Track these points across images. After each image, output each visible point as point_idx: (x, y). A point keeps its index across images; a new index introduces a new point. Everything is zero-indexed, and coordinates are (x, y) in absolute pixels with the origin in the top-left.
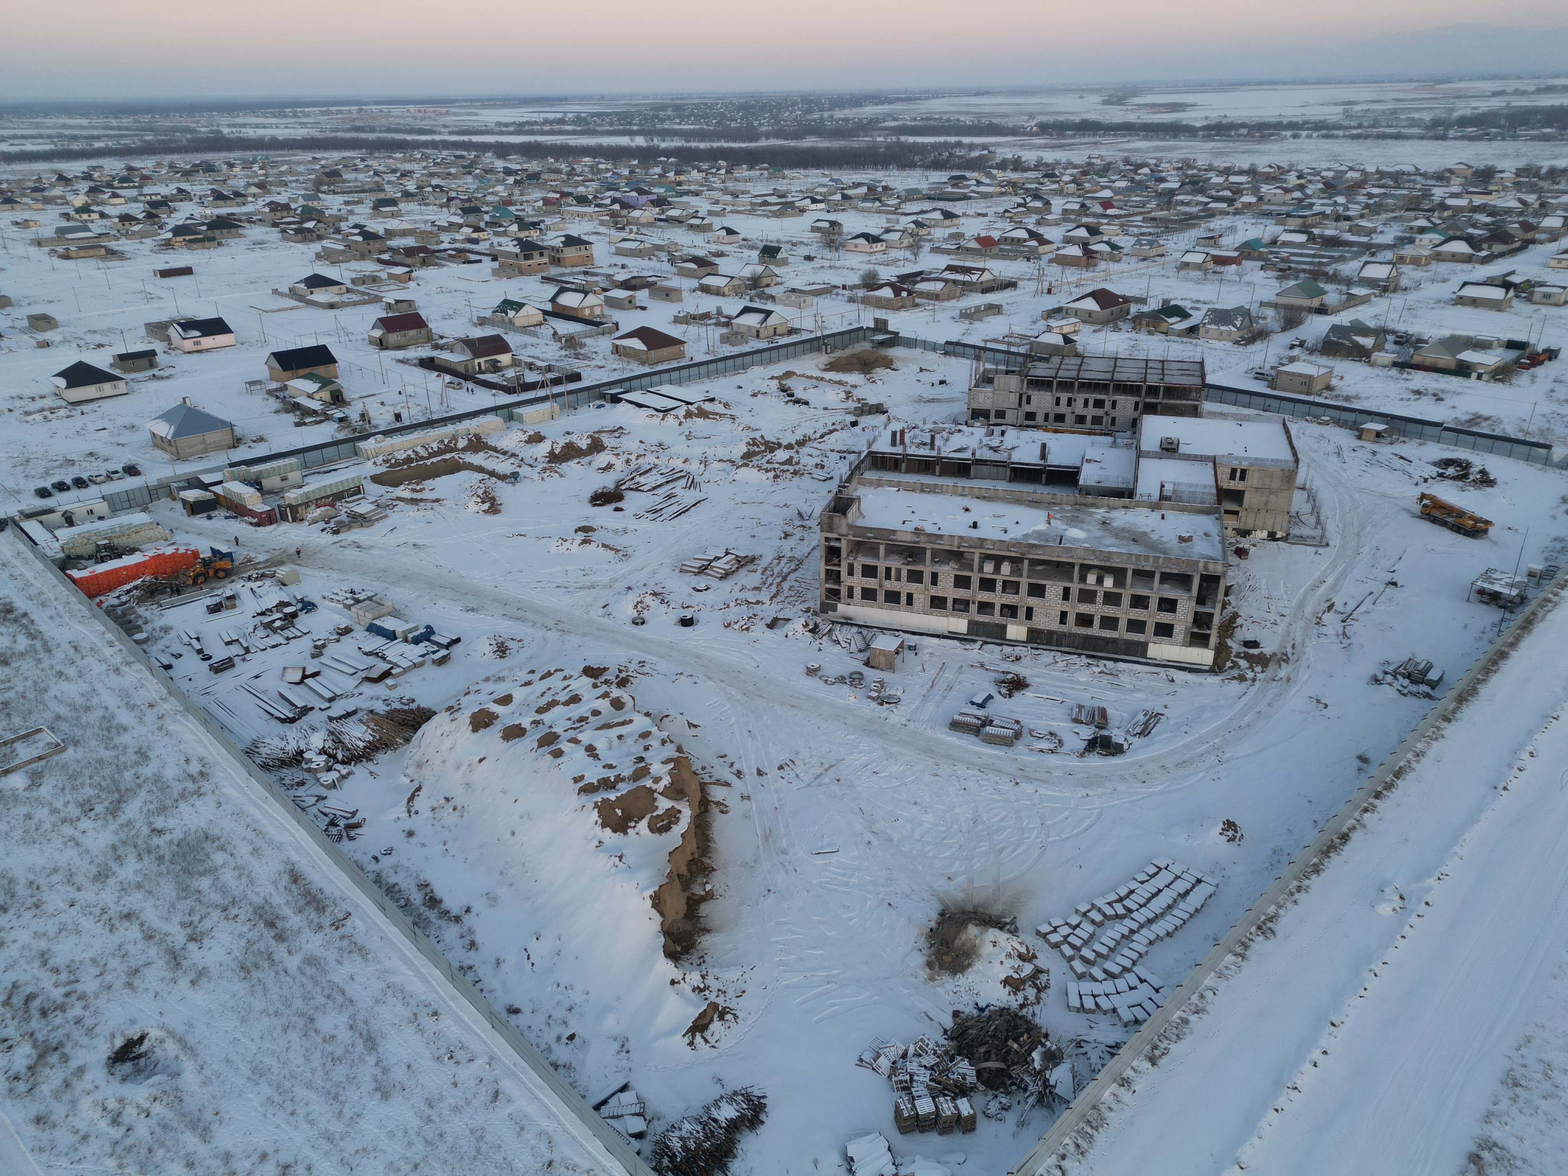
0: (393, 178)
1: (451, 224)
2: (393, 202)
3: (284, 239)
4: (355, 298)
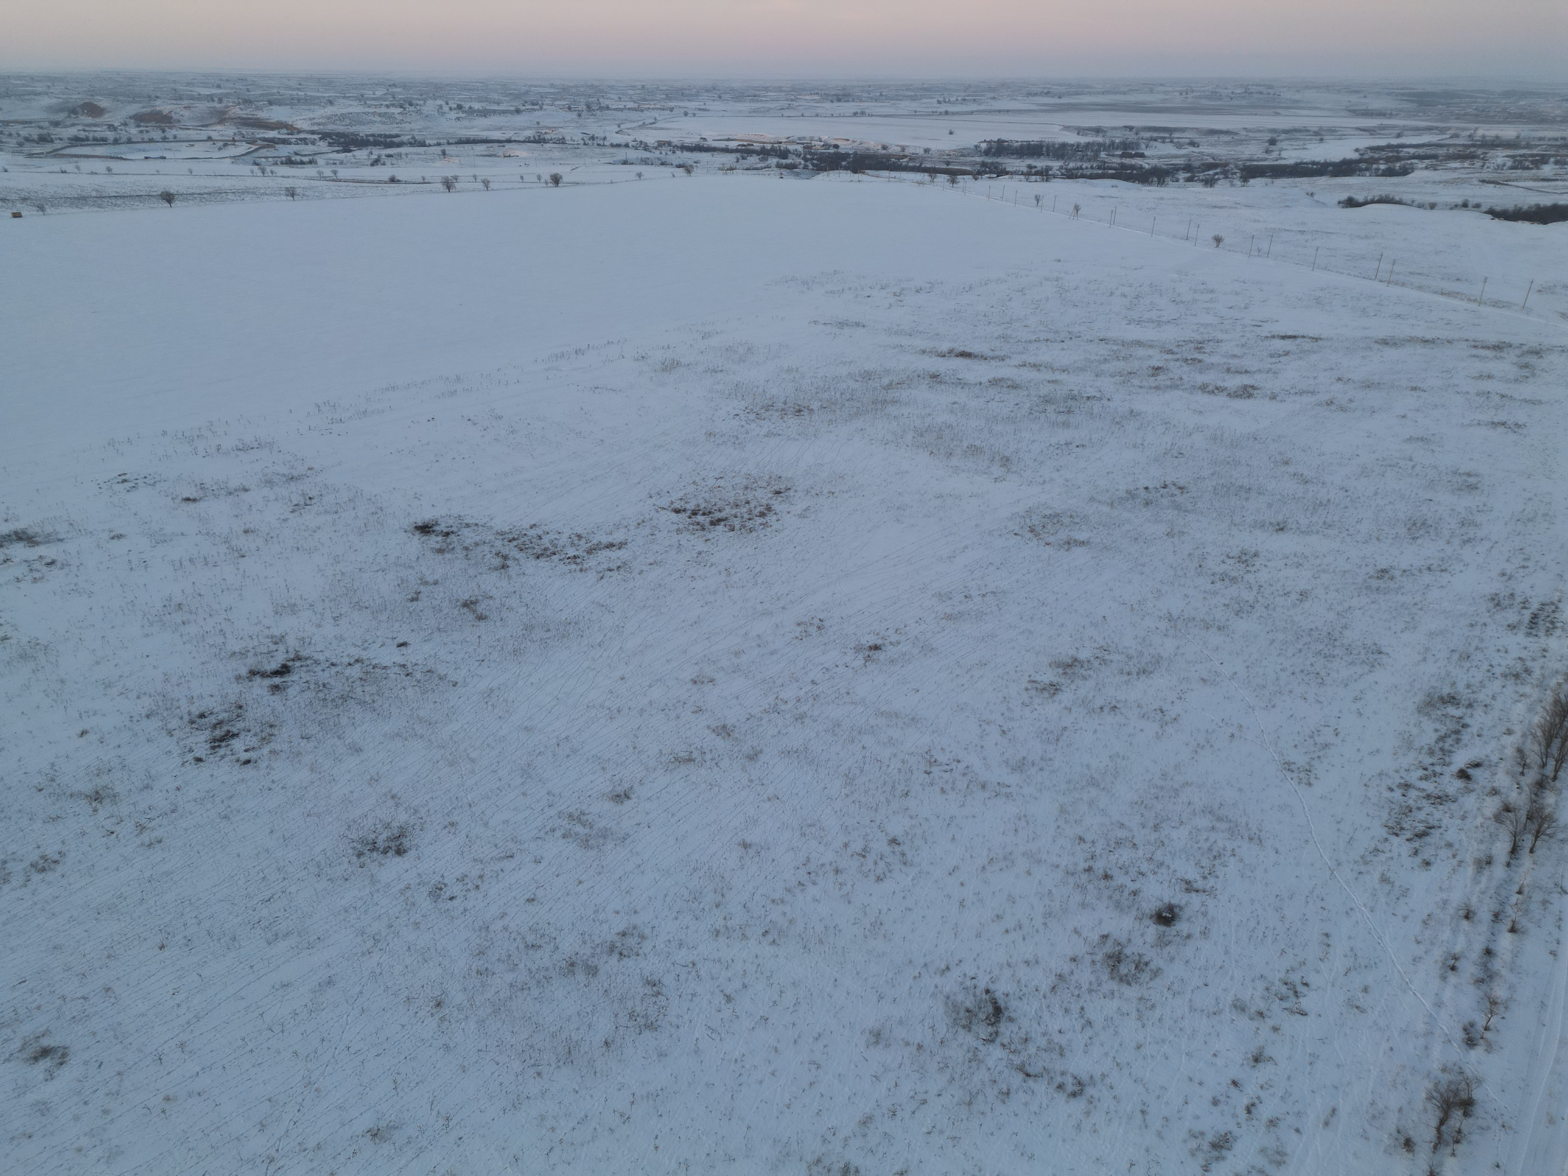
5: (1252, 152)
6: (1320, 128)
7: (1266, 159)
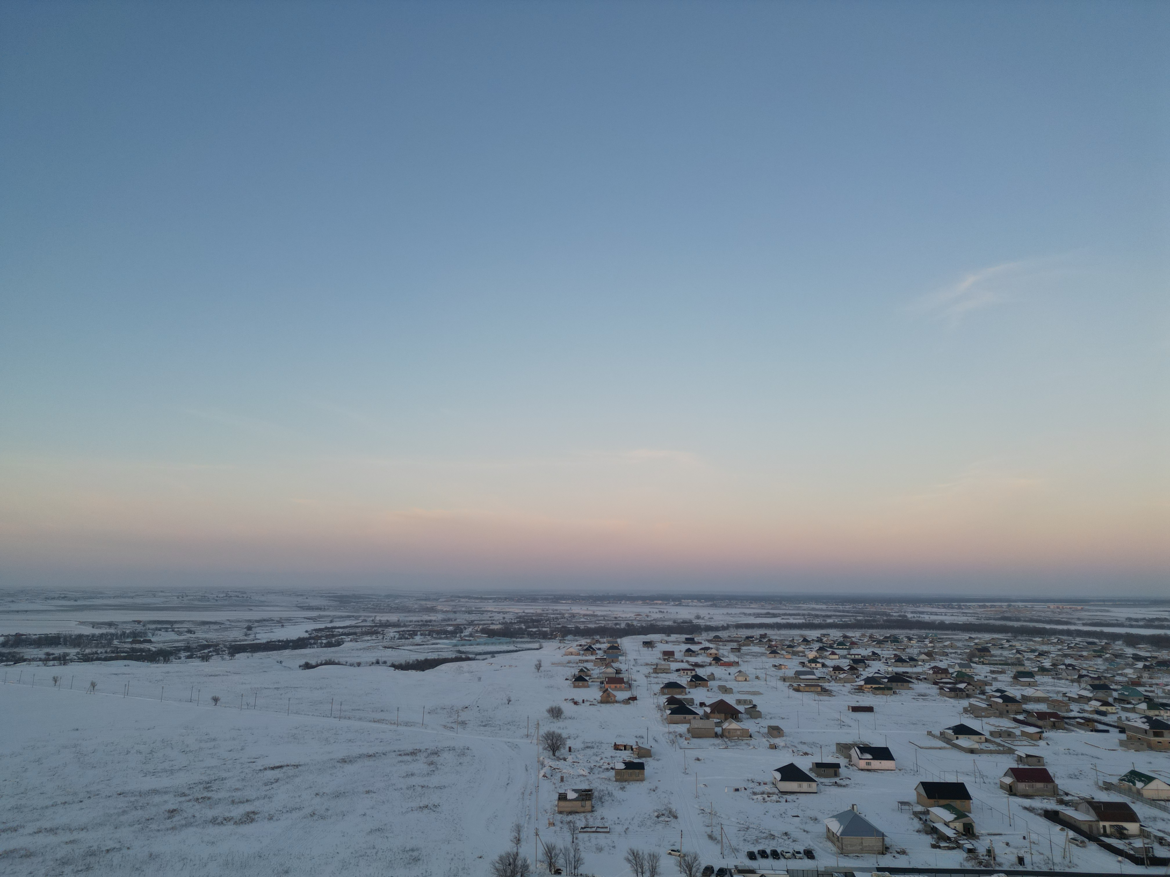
0: (1032, 656)
1: (1081, 697)
2: (1030, 675)
3: (941, 694)
4: (992, 747)
5: (236, 635)
6: (281, 618)
7: (246, 640)
